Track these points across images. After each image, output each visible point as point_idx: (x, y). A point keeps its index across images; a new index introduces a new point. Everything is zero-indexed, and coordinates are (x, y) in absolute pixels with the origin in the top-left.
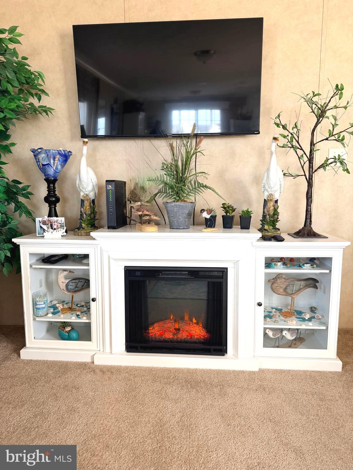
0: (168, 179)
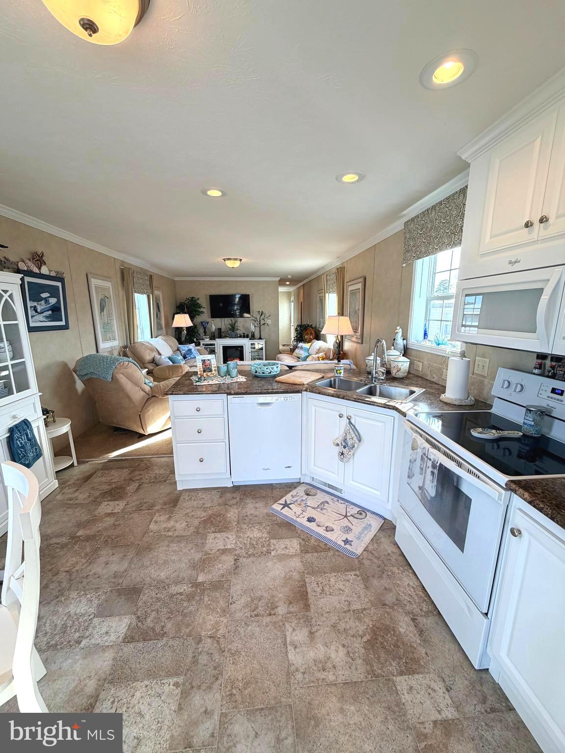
0: (231, 327)
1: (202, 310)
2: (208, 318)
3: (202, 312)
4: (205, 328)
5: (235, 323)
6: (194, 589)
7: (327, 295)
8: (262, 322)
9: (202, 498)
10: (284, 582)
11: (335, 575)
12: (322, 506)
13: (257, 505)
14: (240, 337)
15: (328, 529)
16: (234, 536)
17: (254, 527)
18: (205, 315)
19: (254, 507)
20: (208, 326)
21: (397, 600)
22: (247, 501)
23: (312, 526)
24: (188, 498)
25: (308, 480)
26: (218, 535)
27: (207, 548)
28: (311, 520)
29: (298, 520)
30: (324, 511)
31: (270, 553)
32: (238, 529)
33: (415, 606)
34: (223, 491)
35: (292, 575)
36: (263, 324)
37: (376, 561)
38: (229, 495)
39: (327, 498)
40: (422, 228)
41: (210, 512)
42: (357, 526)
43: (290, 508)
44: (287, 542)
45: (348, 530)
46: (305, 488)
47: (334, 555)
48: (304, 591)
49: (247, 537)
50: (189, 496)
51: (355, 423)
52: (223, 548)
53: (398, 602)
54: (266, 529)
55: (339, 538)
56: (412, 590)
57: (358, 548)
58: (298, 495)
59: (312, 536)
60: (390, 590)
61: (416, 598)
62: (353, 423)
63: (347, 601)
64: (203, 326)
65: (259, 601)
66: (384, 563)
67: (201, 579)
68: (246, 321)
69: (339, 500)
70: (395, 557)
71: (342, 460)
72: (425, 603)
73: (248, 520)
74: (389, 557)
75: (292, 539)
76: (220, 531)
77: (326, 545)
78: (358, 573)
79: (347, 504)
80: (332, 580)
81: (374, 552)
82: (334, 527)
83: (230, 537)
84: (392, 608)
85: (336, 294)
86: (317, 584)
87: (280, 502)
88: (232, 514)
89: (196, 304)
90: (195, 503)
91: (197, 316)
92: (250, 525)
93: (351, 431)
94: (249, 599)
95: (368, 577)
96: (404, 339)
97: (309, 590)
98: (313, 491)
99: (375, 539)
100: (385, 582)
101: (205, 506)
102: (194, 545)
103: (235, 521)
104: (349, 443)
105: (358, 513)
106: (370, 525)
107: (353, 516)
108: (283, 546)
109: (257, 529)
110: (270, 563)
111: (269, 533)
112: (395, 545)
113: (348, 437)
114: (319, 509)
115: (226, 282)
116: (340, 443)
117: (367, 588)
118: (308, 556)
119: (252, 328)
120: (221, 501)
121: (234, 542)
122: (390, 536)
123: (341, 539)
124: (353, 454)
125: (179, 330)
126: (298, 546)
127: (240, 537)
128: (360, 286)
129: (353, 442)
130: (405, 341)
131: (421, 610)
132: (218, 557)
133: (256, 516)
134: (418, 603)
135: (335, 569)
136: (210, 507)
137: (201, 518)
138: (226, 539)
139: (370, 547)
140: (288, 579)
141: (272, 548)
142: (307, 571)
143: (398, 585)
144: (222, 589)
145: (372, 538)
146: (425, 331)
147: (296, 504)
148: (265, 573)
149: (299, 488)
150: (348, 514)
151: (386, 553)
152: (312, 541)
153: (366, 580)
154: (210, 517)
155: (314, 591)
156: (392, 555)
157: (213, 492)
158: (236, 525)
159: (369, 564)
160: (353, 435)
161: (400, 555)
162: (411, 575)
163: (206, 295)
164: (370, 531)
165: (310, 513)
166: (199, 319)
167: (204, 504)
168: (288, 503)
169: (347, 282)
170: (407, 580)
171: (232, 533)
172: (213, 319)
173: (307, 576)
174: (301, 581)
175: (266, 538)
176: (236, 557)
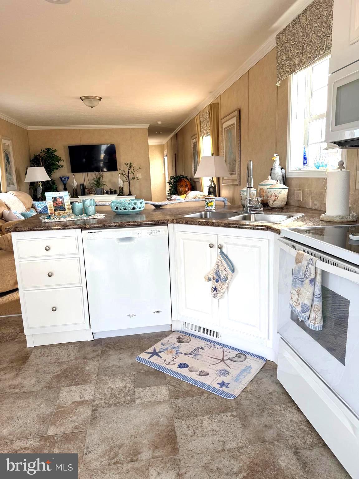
0: (95, 183)
1: (61, 163)
2: (68, 172)
3: (61, 166)
4: (65, 184)
5: (100, 178)
6: (42, 443)
7: (201, 138)
8: (131, 176)
9: (57, 354)
10: (149, 428)
11: (209, 417)
12: (195, 353)
13: (121, 356)
14: (107, 193)
15: (202, 374)
16: (93, 388)
17: (117, 378)
18: (64, 170)
19: (117, 359)
20: (69, 181)
21: (278, 435)
22: (110, 353)
23: (185, 372)
24: (40, 355)
25: (181, 327)
26: (74, 388)
27: (60, 401)
28: (182, 366)
29: (168, 367)
30: (198, 357)
31: (135, 401)
32: (98, 381)
33: (298, 441)
34: (82, 345)
35: (159, 421)
36: (133, 178)
37: (255, 401)
38: (89, 349)
39: (202, 344)
40: (294, 39)
41: (66, 366)
42: (235, 369)
43: (159, 356)
44: (155, 389)
45: (225, 373)
46: (177, 336)
47: (207, 399)
48: (173, 435)
49: (108, 388)
50: (41, 352)
51: (227, 251)
52: (79, 400)
53: (280, 437)
54: (131, 379)
55: (214, 381)
56: (295, 425)
57: (235, 390)
58: (169, 343)
59: (183, 381)
60: (270, 427)
61: (300, 433)
62: (225, 253)
63: (222, 441)
64: (63, 181)
65: (120, 449)
66: (264, 402)
67: (50, 432)
68: (112, 176)
69: (216, 345)
70: (277, 396)
71: (215, 296)
72: (309, 436)
73: (110, 371)
74: (271, 396)
75: (160, 387)
76: (77, 384)
77: (199, 389)
78: (234, 413)
79: (224, 348)
80: (205, 422)
81: (253, 392)
82: (209, 371)
83: (89, 389)
84: (273, 444)
85: (210, 136)
86: (188, 427)
87: (149, 351)
88: (92, 367)
89: (53, 157)
90: (48, 359)
91: (55, 171)
92: (112, 376)
93: (223, 261)
94: (108, 448)
95: (246, 416)
96: (282, 169)
97: (178, 434)
98: (186, 338)
99: (255, 380)
100: (265, 420)
101: (59, 361)
102: (45, 400)
103: (95, 373)
104: (222, 275)
105: (236, 356)
106: (250, 367)
107: (231, 360)
108: (149, 394)
109: (120, 379)
110: (134, 411)
111: (134, 382)
112: (277, 384)
113: (221, 268)
114: (192, 356)
115: (88, 131)
116: (211, 277)
117: (244, 426)
118: (179, 402)
119: (120, 182)
120: (78, 355)
121: (93, 393)
122: (272, 376)
123: (216, 383)
124: (228, 287)
125: (33, 185)
126: (168, 393)
127: (100, 388)
128: (234, 121)
129: (226, 273)
130: (283, 170)
131: (305, 443)
132: (72, 410)
133: (119, 367)
134: (301, 437)
135: (210, 411)
136: (65, 362)
137: (54, 373)
138: (83, 391)
139: (250, 388)
140: (154, 425)
141: (136, 397)
142: (176, 416)
143: (280, 422)
144: (76, 440)
145: (251, 379)
146: (305, 156)
147: (166, 351)
148: (127, 422)
149: (171, 336)
150: (225, 358)
151: (267, 392)
152: (184, 387)
153: (244, 420)
154: (65, 370)
155: (184, 434)
156: (274, 394)
157: (70, 347)
158: (96, 377)
159: (248, 404)
160: (226, 266)
161: (283, 393)
162: (294, 411)
163: (64, 147)
164: (250, 373)
165: (182, 359)
166: (57, 174)
167: (58, 359)
168: (157, 351)
169: (222, 119)
170: (290, 416)
171: (90, 385)
172: (74, 174)
173: (176, 420)
174: (169, 426)
175: (130, 388)
176: (94, 408)
